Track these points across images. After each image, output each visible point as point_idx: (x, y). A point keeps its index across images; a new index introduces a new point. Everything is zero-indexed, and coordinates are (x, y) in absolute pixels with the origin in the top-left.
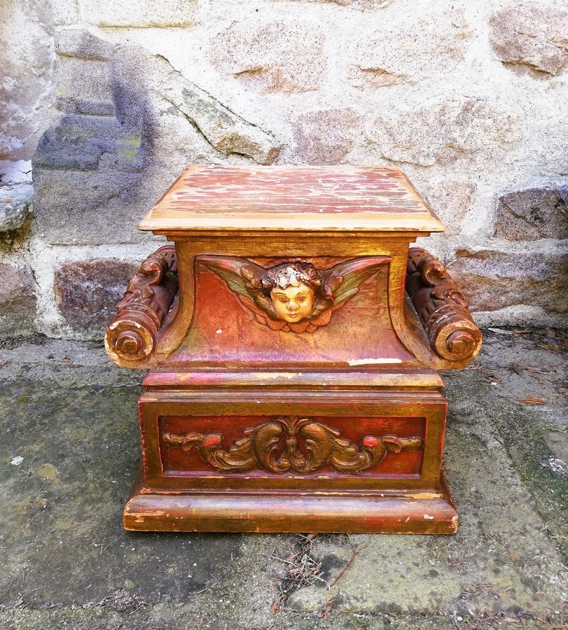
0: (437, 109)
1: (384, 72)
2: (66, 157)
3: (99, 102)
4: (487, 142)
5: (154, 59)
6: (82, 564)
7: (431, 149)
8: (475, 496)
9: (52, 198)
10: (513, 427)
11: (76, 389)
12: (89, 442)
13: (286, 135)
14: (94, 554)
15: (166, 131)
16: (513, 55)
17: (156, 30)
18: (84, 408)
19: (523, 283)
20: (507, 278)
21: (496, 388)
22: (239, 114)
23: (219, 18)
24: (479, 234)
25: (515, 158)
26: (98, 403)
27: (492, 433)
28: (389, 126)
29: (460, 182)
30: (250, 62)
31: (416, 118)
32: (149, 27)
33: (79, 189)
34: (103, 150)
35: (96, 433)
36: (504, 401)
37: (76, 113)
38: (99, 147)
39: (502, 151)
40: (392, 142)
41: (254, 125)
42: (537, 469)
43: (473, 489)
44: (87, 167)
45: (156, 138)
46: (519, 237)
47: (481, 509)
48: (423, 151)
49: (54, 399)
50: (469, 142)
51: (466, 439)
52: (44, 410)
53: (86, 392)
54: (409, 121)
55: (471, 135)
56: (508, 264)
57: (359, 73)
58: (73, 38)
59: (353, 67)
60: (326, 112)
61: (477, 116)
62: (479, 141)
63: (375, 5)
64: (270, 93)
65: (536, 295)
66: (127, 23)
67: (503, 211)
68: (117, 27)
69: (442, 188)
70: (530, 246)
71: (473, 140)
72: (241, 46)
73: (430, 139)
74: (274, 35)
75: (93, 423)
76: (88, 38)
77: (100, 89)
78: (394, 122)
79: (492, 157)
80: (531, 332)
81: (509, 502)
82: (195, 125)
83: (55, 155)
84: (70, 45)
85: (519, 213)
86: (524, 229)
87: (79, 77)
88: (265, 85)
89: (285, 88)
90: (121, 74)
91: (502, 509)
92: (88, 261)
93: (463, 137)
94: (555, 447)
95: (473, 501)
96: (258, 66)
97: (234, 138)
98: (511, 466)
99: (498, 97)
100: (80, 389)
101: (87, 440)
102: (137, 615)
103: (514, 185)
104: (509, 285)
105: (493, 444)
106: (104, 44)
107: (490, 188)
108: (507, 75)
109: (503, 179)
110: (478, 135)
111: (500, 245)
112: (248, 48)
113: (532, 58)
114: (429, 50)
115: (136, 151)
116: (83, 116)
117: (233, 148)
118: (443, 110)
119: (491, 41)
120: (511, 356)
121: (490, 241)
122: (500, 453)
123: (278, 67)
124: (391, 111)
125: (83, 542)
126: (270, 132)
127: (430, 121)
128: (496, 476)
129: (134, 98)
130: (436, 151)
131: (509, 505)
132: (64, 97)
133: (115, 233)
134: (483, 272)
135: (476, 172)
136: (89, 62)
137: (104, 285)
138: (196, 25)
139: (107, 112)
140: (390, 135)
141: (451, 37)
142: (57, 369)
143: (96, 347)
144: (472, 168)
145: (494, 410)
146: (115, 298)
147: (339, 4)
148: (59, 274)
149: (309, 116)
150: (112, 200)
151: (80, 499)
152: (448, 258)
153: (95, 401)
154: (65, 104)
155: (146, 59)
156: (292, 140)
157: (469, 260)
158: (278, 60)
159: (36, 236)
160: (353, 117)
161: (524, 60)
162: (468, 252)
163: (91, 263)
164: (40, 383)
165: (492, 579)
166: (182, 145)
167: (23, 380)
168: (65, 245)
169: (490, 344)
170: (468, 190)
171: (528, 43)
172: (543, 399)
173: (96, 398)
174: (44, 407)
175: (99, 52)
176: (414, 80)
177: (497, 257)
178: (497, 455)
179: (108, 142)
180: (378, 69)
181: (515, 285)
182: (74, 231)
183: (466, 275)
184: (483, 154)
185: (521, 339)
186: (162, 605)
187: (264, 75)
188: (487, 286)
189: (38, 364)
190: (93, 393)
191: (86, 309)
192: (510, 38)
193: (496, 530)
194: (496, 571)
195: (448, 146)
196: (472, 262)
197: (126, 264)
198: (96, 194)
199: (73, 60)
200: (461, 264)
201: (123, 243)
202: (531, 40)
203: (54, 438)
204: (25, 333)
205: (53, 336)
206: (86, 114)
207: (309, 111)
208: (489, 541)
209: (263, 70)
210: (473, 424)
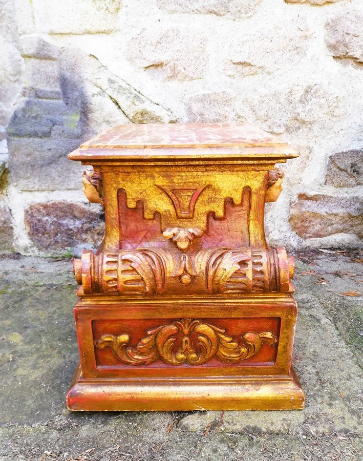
0: (287, 92)
1: (249, 65)
2: (29, 128)
3: (51, 90)
4: (321, 115)
5: (88, 57)
6: (33, 398)
7: (282, 121)
8: (313, 355)
9: (20, 157)
11: (37, 286)
12: (44, 319)
13: (180, 112)
14: (43, 391)
15: (96, 108)
16: (341, 51)
17: (89, 36)
18: (42, 297)
19: (344, 217)
20: (332, 214)
21: (325, 286)
22: (147, 97)
23: (133, 26)
24: (314, 183)
25: (341, 128)
26: (52, 295)
27: (324, 314)
28: (252, 105)
29: (302, 145)
30: (155, 58)
31: (271, 98)
32: (84, 33)
33: (38, 151)
34: (54, 123)
35: (49, 313)
36: (332, 294)
37: (35, 97)
38: (51, 121)
39: (332, 123)
40: (255, 116)
41: (158, 104)
42: (357, 337)
44: (43, 135)
45: (90, 113)
46: (342, 185)
47: (318, 363)
48: (276, 123)
49: (22, 292)
50: (308, 116)
52: (15, 298)
53: (44, 288)
54: (267, 101)
55: (310, 111)
56: (333, 204)
57: (232, 65)
58: (32, 44)
59: (227, 61)
60: (209, 95)
61: (314, 96)
62: (316, 115)
63: (243, 15)
64: (169, 81)
65: (352, 226)
66: (68, 31)
67: (331, 166)
68: (61, 34)
70: (349, 191)
71: (311, 114)
72: (149, 47)
73: (281, 113)
74: (171, 38)
75: (48, 307)
76: (42, 43)
77: (52, 81)
78: (256, 102)
79: (324, 127)
80: (349, 252)
81: (338, 358)
82: (117, 104)
83: (21, 127)
84: (30, 49)
85: (343, 167)
86: (345, 179)
87: (37, 72)
88: (165, 75)
89: (180, 77)
90: (65, 69)
92: (46, 203)
93: (304, 112)
95: (312, 357)
96: (160, 61)
97: (144, 113)
99: (330, 83)
100: (41, 286)
101: (43, 318)
102: (70, 432)
103: (339, 148)
104: (334, 219)
105: (324, 321)
106: (54, 48)
107: (323, 150)
108: (337, 66)
109: (332, 143)
110: (315, 110)
111: (329, 191)
112: (153, 48)
113: (355, 53)
114: (281, 48)
115: (77, 124)
116: (40, 100)
117: (143, 121)
118: (291, 92)
119: (326, 40)
120: (334, 267)
121: (322, 188)
122: (330, 327)
123: (174, 62)
124: (254, 94)
125: (36, 383)
126: (169, 109)
127: (282, 101)
129: (75, 86)
130: (285, 122)
131: (338, 361)
132: (27, 87)
133: (64, 182)
134: (316, 210)
135: (313, 138)
136: (44, 61)
137: (57, 219)
138: (116, 31)
139: (57, 96)
140: (254, 111)
141: (297, 38)
142: (26, 274)
143: (53, 261)
144: (310, 135)
145: (325, 299)
146: (65, 228)
147: (218, 15)
148: (28, 212)
149: (196, 98)
150: (61, 158)
151: (35, 355)
152: (293, 200)
153: (50, 294)
154: (28, 91)
155: (82, 57)
156: (185, 115)
157: (307, 201)
158: (175, 56)
159: (11, 185)
160: (227, 98)
161: (349, 54)
162: (306, 196)
163: (49, 203)
164: (14, 282)
165: (327, 410)
166: (108, 118)
167: (3, 280)
168: (31, 191)
169: (320, 259)
170: (307, 151)
171: (352, 41)
172: (359, 293)
173: (51, 292)
174: (15, 297)
175: (50, 54)
176: (271, 70)
177: (326, 200)
178: (328, 328)
179: (57, 118)
180: (245, 63)
181: (339, 218)
182: (36, 181)
183: (305, 212)
184: (318, 125)
185: (342, 256)
186: (88, 426)
187: (164, 68)
188: (319, 220)
189: (14, 271)
190: (49, 289)
191: (46, 236)
192: (340, 38)
193: (329, 377)
194: (330, 405)
195: (294, 118)
196: (309, 203)
197: (72, 204)
198: (50, 154)
199: (33, 60)
200: (302, 205)
201: (69, 189)
202: (355, 38)
203: (21, 316)
204: (7, 252)
205: (25, 254)
206: (42, 98)
207: (196, 94)
208: (325, 385)
209: (164, 64)
210: (310, 309)
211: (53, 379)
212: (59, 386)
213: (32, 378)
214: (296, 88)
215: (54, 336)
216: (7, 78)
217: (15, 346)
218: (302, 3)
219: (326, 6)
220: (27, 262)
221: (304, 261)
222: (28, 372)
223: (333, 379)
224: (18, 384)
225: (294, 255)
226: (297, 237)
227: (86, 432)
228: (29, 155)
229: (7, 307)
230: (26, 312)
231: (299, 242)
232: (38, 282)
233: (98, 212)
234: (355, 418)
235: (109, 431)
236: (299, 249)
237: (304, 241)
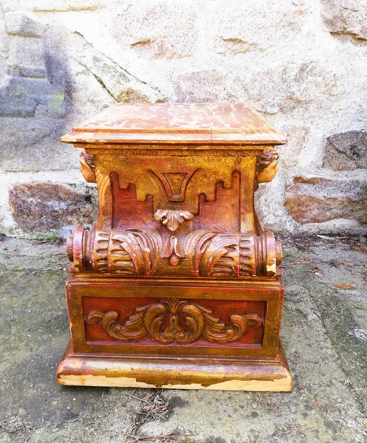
0: (281, 69)
1: (240, 41)
2: (12, 107)
3: (36, 68)
4: (318, 95)
5: (73, 34)
7: (275, 101)
8: (294, 355)
9: (4, 137)
10: (328, 305)
11: (16, 271)
12: (17, 307)
13: (169, 91)
14: (2, 388)
15: (80, 87)
16: (339, 26)
17: (74, 12)
18: (19, 283)
19: (343, 202)
20: (331, 198)
21: (318, 277)
22: (134, 75)
23: (119, 2)
24: (311, 166)
25: (339, 108)
26: (30, 280)
27: (312, 309)
28: (244, 83)
29: (298, 126)
30: (141, 35)
31: (264, 77)
32: (68, 10)
33: (21, 131)
34: (38, 102)
35: (24, 301)
36: (324, 286)
37: (19, 76)
38: (36, 100)
39: (329, 102)
40: (247, 95)
41: (145, 83)
42: (344, 336)
43: (293, 350)
44: (27, 114)
45: (74, 92)
47: (298, 365)
48: (270, 102)
50: (304, 95)
51: (292, 313)
53: (23, 273)
54: (259, 79)
55: (306, 89)
56: (332, 188)
57: (223, 42)
58: (16, 21)
59: (217, 38)
60: (198, 73)
61: (310, 75)
62: (312, 94)
64: (156, 59)
65: (353, 211)
66: (52, 8)
67: (329, 148)
68: (45, 11)
69: (283, 131)
70: (349, 174)
71: (307, 93)
72: (135, 23)
73: (275, 92)
74: (159, 14)
75: (24, 294)
76: (26, 20)
77: (37, 59)
78: (248, 80)
79: (321, 107)
80: (349, 239)
81: (321, 361)
82: (102, 83)
83: (5, 106)
84: (14, 26)
85: (341, 149)
86: (345, 161)
87: (21, 50)
88: (153, 53)
89: (168, 55)
90: (50, 47)
91: (314, 366)
92: (31, 183)
93: (299, 91)
94: (359, 321)
95: (293, 359)
96: (147, 38)
97: (129, 92)
98: (325, 333)
100: (20, 271)
101: (16, 306)
102: (22, 436)
103: (338, 128)
104: (333, 203)
106: (38, 25)
107: (320, 131)
108: (334, 42)
109: (330, 124)
110: (310, 89)
111: (327, 174)
112: (139, 25)
113: (353, 29)
114: (275, 24)
115: (61, 103)
116: (24, 78)
117: (129, 100)
118: (285, 70)
119: (322, 16)
120: (331, 255)
121: (319, 171)
122: (317, 324)
123: (161, 39)
124: (246, 72)
126: (157, 88)
127: (275, 79)
128: (313, 341)
129: (59, 65)
130: (279, 102)
131: (320, 363)
132: (12, 65)
133: (48, 162)
134: (313, 194)
135: (309, 118)
136: (28, 38)
137: (42, 200)
138: (101, 7)
139: (41, 75)
140: (246, 90)
141: (291, 14)
142: (8, 257)
143: (38, 244)
144: (306, 115)
145: (315, 292)
146: (50, 210)
148: (12, 192)
149: (185, 76)
150: (45, 138)
151: (2, 347)
152: (288, 183)
153: (28, 279)
154: (12, 69)
155: (67, 35)
156: (173, 94)
157: (303, 184)
158: (162, 33)
160: (217, 76)
161: (347, 30)
162: (303, 179)
163: (33, 184)
165: (301, 421)
166: (92, 97)
168: (15, 171)
169: (317, 246)
170: (303, 132)
171: (351, 16)
172: (354, 285)
173: (29, 278)
175: (34, 31)
176: (263, 47)
177: (324, 183)
178: (314, 325)
179: (42, 97)
180: (236, 39)
181: (338, 203)
182: (20, 161)
183: (301, 196)
184: (314, 104)
185: (340, 243)
186: (43, 429)
187: (152, 45)
188: (317, 204)
190: (28, 274)
191: (31, 217)
192: (337, 13)
193: (308, 382)
194: (305, 415)
195: (288, 98)
196: (305, 186)
197: (57, 185)
198: (34, 134)
199: (17, 37)
200: (298, 188)
201: (54, 170)
202: (354, 13)
205: (10, 235)
206: (26, 77)
207: (185, 72)
208: (302, 391)
209: (151, 41)
210: (298, 302)
211: (15, 375)
212: (20, 382)
214: (291, 66)
215: (25, 326)
220: (10, 244)
221: (300, 248)
223: (312, 385)
225: (290, 241)
226: (294, 222)
227: (38, 436)
228: (12, 135)
231: (296, 227)
232: (17, 267)
233: (84, 193)
234: (330, 432)
235: (63, 436)
236: (296, 234)
237: (301, 226)
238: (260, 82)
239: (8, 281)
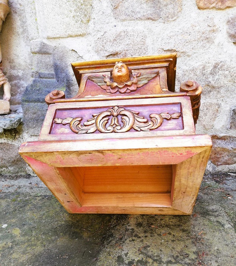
0: (201, 67)
1: (175, 51)
2: (35, 96)
3: (49, 73)
4: (226, 82)
5: (71, 51)
8: (217, 252)
9: (30, 115)
11: (37, 196)
12: (36, 219)
17: (71, 38)
18: (38, 204)
21: (230, 200)
23: (98, 31)
24: (223, 128)
26: (45, 202)
27: (227, 221)
28: (178, 77)
29: (213, 102)
30: (112, 50)
31: (191, 72)
32: (68, 37)
33: (40, 111)
35: (40, 215)
36: (234, 206)
37: (39, 78)
38: (48, 92)
39: (234, 87)
40: (179, 84)
43: (216, 248)
44: (43, 101)
45: (71, 86)
47: (220, 258)
49: (26, 200)
50: (217, 83)
51: (214, 223)
52: (21, 205)
53: (41, 198)
54: (187, 74)
55: (218, 79)
57: (163, 52)
58: (36, 45)
59: (160, 50)
61: (220, 70)
62: (222, 82)
63: (170, 19)
66: (58, 36)
67: (234, 116)
68: (54, 38)
69: (204, 106)
71: (219, 82)
72: (109, 43)
74: (123, 37)
75: (40, 211)
76: (43, 44)
77: (49, 67)
78: (180, 75)
79: (228, 90)
81: (235, 255)
83: (30, 96)
84: (36, 48)
87: (40, 62)
90: (57, 59)
91: (231, 259)
93: (214, 80)
95: (216, 254)
96: (116, 51)
99: (231, 61)
100: (38, 197)
101: (36, 218)
105: (227, 226)
106: (50, 47)
107: (228, 105)
109: (234, 100)
110: (221, 79)
111: (233, 133)
112: (111, 44)
114: (196, 39)
116: (42, 79)
118: (204, 68)
119: (228, 32)
121: (228, 131)
122: (231, 231)
123: (125, 52)
124: (179, 70)
127: (198, 73)
128: (229, 242)
129: (63, 70)
132: (34, 71)
134: (225, 146)
135: (220, 97)
136: (44, 55)
138: (88, 34)
139: (52, 77)
140: (179, 81)
141: (207, 32)
142: (31, 188)
145: (229, 210)
147: (153, 20)
151: (26, 244)
154: (34, 74)
155: (67, 52)
157: (218, 140)
158: (125, 48)
159: (24, 132)
162: (217, 137)
164: (23, 194)
167: (17, 192)
168: (36, 136)
169: (228, 180)
170: (217, 107)
173: (44, 201)
174: (22, 203)
175: (47, 50)
176: (190, 54)
177: (232, 139)
178: (229, 231)
179: (52, 90)
180: (172, 50)
182: (40, 129)
183: (216, 148)
184: (224, 89)
187: (119, 56)
188: (227, 153)
189: (24, 186)
190: (43, 198)
195: (207, 85)
196: (219, 141)
199: (37, 55)
200: (214, 143)
203: (22, 216)
204: (23, 174)
205: (33, 175)
206: (43, 78)
209: (119, 53)
210: (217, 216)
211: (34, 262)
213: (21, 261)
215: (40, 231)
216: (27, 67)
217: (15, 237)
218: (210, 9)
219: (227, 10)
220: (33, 180)
221: (217, 182)
222: (19, 256)
224: (11, 264)
225: (210, 177)
226: (212, 164)
228: (35, 113)
229: (16, 210)
230: (26, 214)
231: (214, 168)
232: (37, 194)
236: (214, 173)
237: (217, 167)
238: (188, 76)
239: (31, 203)
